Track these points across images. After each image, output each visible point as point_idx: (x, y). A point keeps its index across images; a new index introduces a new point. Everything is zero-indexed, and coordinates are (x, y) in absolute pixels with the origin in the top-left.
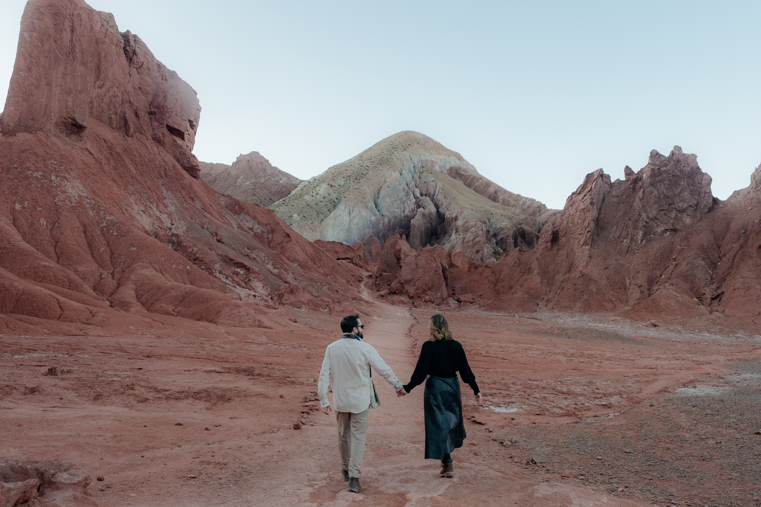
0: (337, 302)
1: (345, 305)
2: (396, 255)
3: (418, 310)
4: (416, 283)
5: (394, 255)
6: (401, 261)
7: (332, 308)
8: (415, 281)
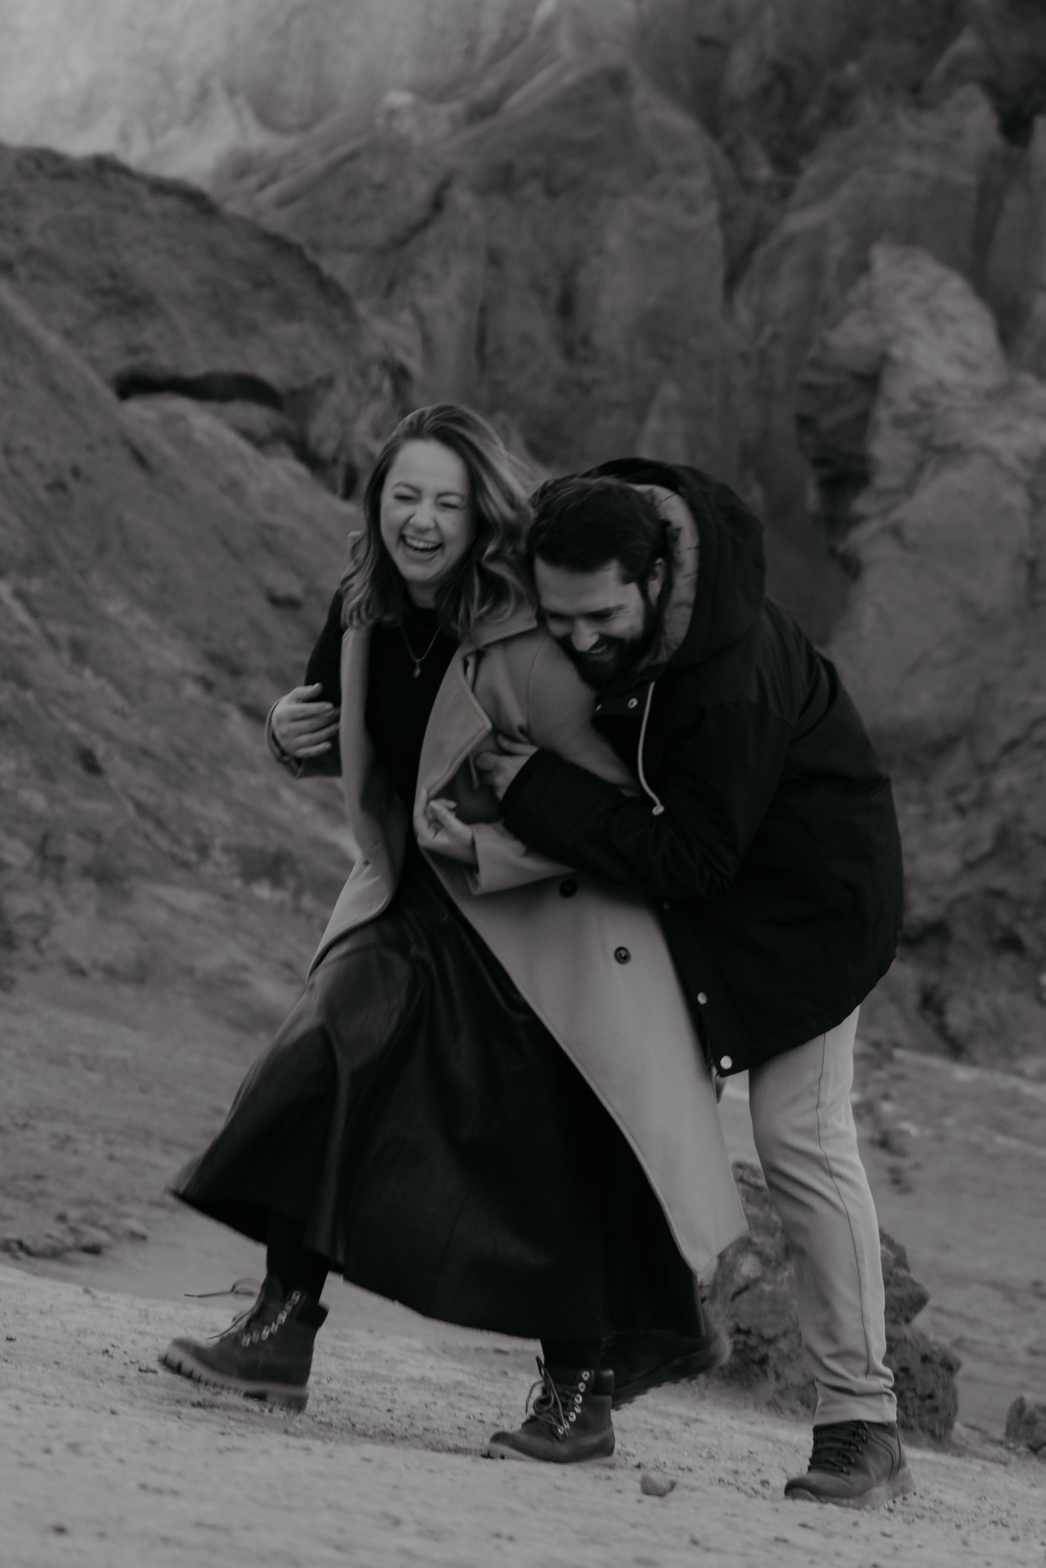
0: (86, 872)
1: (161, 916)
2: (827, 421)
3: (962, 1074)
4: (1002, 782)
5: (805, 422)
6: (862, 504)
7: (26, 930)
8: (989, 752)
